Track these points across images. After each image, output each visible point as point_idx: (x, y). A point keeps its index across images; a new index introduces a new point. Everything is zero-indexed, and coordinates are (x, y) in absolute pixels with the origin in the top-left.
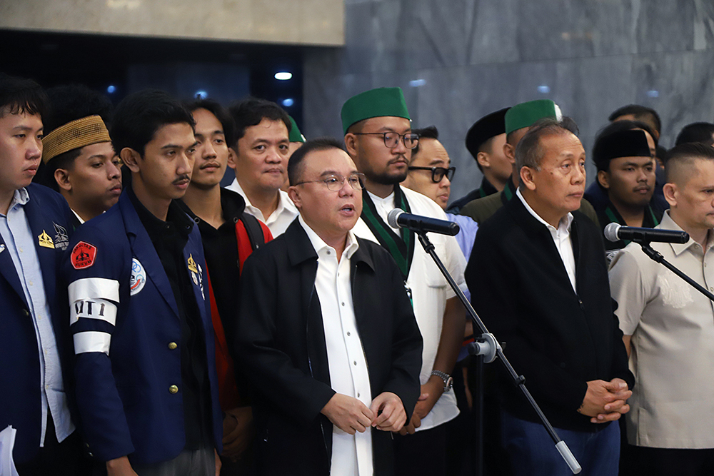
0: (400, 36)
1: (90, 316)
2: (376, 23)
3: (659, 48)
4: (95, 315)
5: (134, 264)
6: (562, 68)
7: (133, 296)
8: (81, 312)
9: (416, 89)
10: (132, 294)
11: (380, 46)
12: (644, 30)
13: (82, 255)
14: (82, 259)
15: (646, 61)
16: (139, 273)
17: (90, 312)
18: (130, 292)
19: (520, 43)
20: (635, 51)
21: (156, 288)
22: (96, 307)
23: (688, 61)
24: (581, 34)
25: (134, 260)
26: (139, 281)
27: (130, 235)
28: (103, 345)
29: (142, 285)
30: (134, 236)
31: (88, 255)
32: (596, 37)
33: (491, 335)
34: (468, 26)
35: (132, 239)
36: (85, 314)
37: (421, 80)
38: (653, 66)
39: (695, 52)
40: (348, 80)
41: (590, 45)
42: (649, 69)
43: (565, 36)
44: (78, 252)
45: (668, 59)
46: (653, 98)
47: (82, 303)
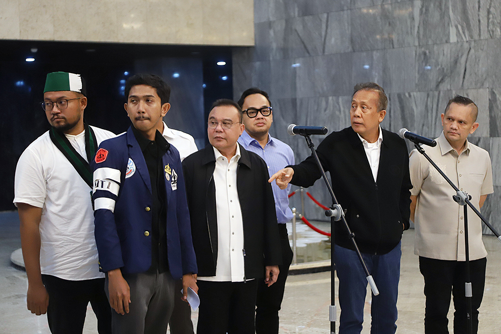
0: (285, 39)
1: (102, 189)
2: (272, 32)
3: (430, 42)
4: (105, 188)
5: (129, 161)
6: (376, 55)
7: (127, 178)
8: (98, 186)
9: (295, 68)
10: (126, 177)
11: (274, 45)
12: (421, 33)
13: (100, 155)
14: (100, 157)
15: (423, 49)
16: (131, 166)
17: (102, 187)
18: (125, 176)
19: (352, 41)
20: (417, 44)
21: (140, 175)
22: (106, 184)
23: (446, 48)
24: (386, 36)
25: (130, 159)
26: (131, 170)
27: (129, 146)
28: (109, 205)
29: (133, 173)
30: (132, 147)
31: (103, 155)
32: (394, 37)
33: (339, 206)
34: (323, 33)
35: (130, 148)
36: (100, 188)
37: (298, 64)
38: (427, 52)
39: (451, 44)
40: (257, 64)
41: (392, 42)
42: (425, 54)
43: (378, 37)
44: (99, 154)
45: (435, 47)
46: (428, 70)
47: (98, 182)
